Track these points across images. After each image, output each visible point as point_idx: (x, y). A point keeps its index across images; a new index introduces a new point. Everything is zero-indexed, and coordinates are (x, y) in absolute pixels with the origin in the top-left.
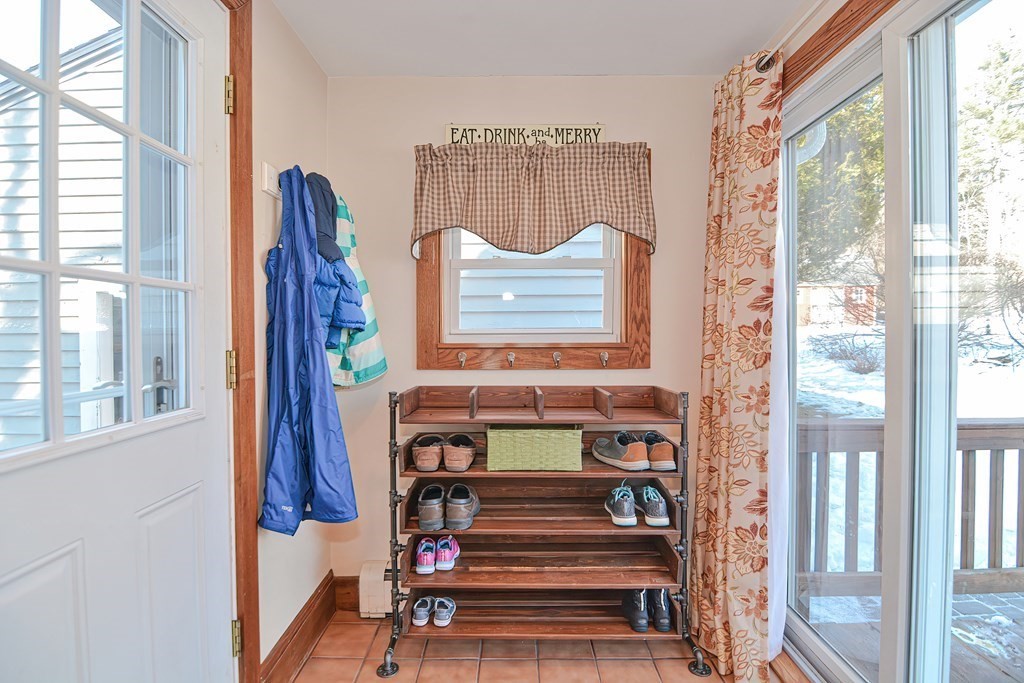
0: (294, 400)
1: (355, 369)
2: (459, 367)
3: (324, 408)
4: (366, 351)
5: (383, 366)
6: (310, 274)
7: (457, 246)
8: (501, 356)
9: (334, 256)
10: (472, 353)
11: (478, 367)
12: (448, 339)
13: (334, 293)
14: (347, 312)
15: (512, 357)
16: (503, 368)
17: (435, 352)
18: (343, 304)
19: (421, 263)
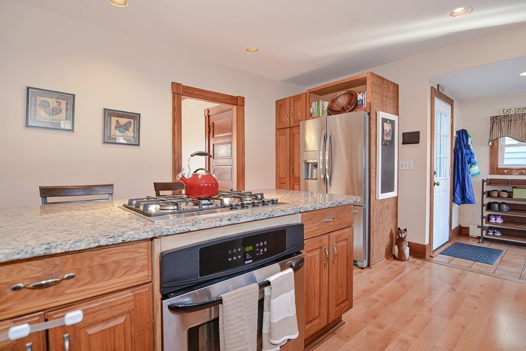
0: (461, 178)
1: (472, 173)
2: (504, 174)
3: (468, 180)
4: (475, 169)
5: (479, 173)
6: (465, 152)
7: (504, 141)
8: (519, 171)
9: (468, 147)
10: (509, 170)
11: (511, 174)
12: (500, 166)
13: (469, 156)
14: (472, 160)
15: (524, 171)
16: (520, 174)
17: (496, 170)
18: (472, 159)
19: (491, 147)
